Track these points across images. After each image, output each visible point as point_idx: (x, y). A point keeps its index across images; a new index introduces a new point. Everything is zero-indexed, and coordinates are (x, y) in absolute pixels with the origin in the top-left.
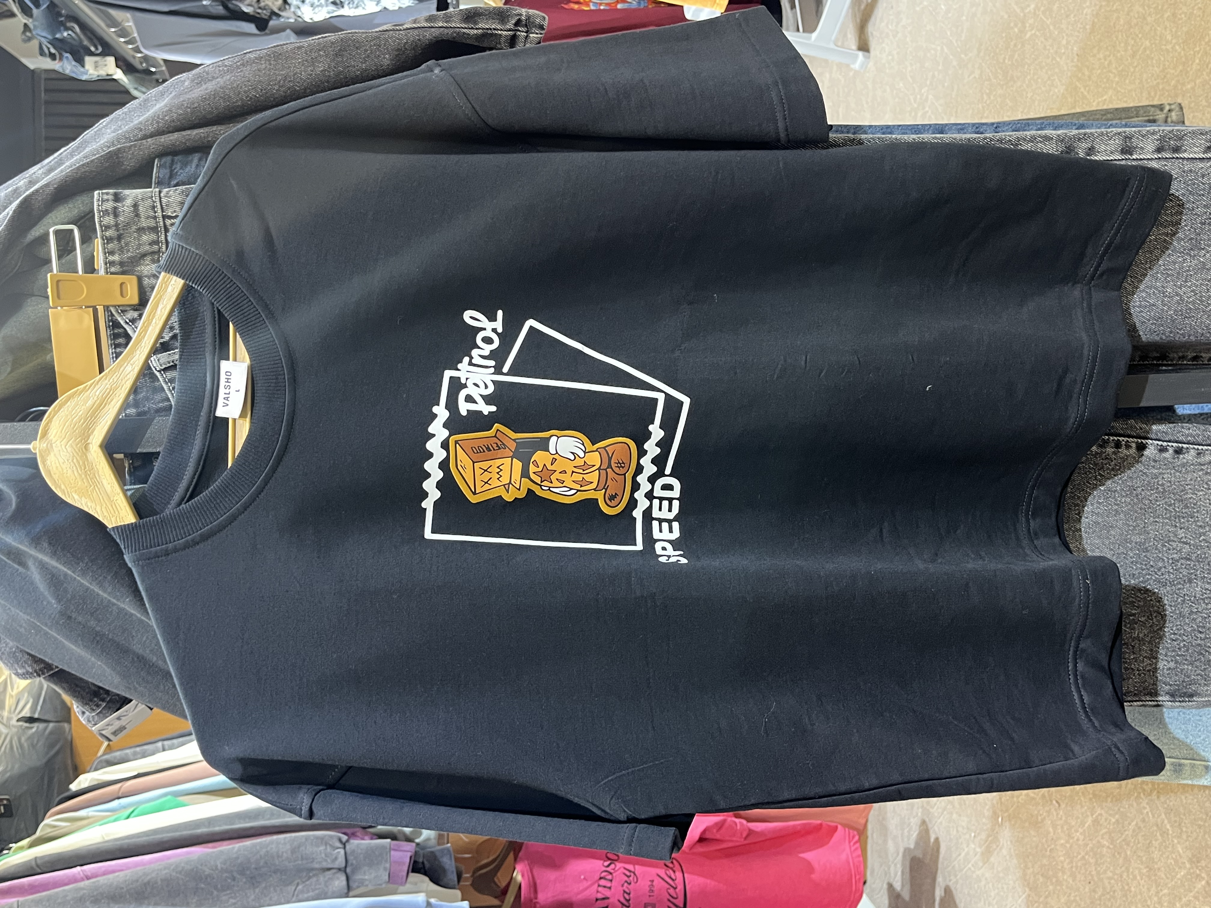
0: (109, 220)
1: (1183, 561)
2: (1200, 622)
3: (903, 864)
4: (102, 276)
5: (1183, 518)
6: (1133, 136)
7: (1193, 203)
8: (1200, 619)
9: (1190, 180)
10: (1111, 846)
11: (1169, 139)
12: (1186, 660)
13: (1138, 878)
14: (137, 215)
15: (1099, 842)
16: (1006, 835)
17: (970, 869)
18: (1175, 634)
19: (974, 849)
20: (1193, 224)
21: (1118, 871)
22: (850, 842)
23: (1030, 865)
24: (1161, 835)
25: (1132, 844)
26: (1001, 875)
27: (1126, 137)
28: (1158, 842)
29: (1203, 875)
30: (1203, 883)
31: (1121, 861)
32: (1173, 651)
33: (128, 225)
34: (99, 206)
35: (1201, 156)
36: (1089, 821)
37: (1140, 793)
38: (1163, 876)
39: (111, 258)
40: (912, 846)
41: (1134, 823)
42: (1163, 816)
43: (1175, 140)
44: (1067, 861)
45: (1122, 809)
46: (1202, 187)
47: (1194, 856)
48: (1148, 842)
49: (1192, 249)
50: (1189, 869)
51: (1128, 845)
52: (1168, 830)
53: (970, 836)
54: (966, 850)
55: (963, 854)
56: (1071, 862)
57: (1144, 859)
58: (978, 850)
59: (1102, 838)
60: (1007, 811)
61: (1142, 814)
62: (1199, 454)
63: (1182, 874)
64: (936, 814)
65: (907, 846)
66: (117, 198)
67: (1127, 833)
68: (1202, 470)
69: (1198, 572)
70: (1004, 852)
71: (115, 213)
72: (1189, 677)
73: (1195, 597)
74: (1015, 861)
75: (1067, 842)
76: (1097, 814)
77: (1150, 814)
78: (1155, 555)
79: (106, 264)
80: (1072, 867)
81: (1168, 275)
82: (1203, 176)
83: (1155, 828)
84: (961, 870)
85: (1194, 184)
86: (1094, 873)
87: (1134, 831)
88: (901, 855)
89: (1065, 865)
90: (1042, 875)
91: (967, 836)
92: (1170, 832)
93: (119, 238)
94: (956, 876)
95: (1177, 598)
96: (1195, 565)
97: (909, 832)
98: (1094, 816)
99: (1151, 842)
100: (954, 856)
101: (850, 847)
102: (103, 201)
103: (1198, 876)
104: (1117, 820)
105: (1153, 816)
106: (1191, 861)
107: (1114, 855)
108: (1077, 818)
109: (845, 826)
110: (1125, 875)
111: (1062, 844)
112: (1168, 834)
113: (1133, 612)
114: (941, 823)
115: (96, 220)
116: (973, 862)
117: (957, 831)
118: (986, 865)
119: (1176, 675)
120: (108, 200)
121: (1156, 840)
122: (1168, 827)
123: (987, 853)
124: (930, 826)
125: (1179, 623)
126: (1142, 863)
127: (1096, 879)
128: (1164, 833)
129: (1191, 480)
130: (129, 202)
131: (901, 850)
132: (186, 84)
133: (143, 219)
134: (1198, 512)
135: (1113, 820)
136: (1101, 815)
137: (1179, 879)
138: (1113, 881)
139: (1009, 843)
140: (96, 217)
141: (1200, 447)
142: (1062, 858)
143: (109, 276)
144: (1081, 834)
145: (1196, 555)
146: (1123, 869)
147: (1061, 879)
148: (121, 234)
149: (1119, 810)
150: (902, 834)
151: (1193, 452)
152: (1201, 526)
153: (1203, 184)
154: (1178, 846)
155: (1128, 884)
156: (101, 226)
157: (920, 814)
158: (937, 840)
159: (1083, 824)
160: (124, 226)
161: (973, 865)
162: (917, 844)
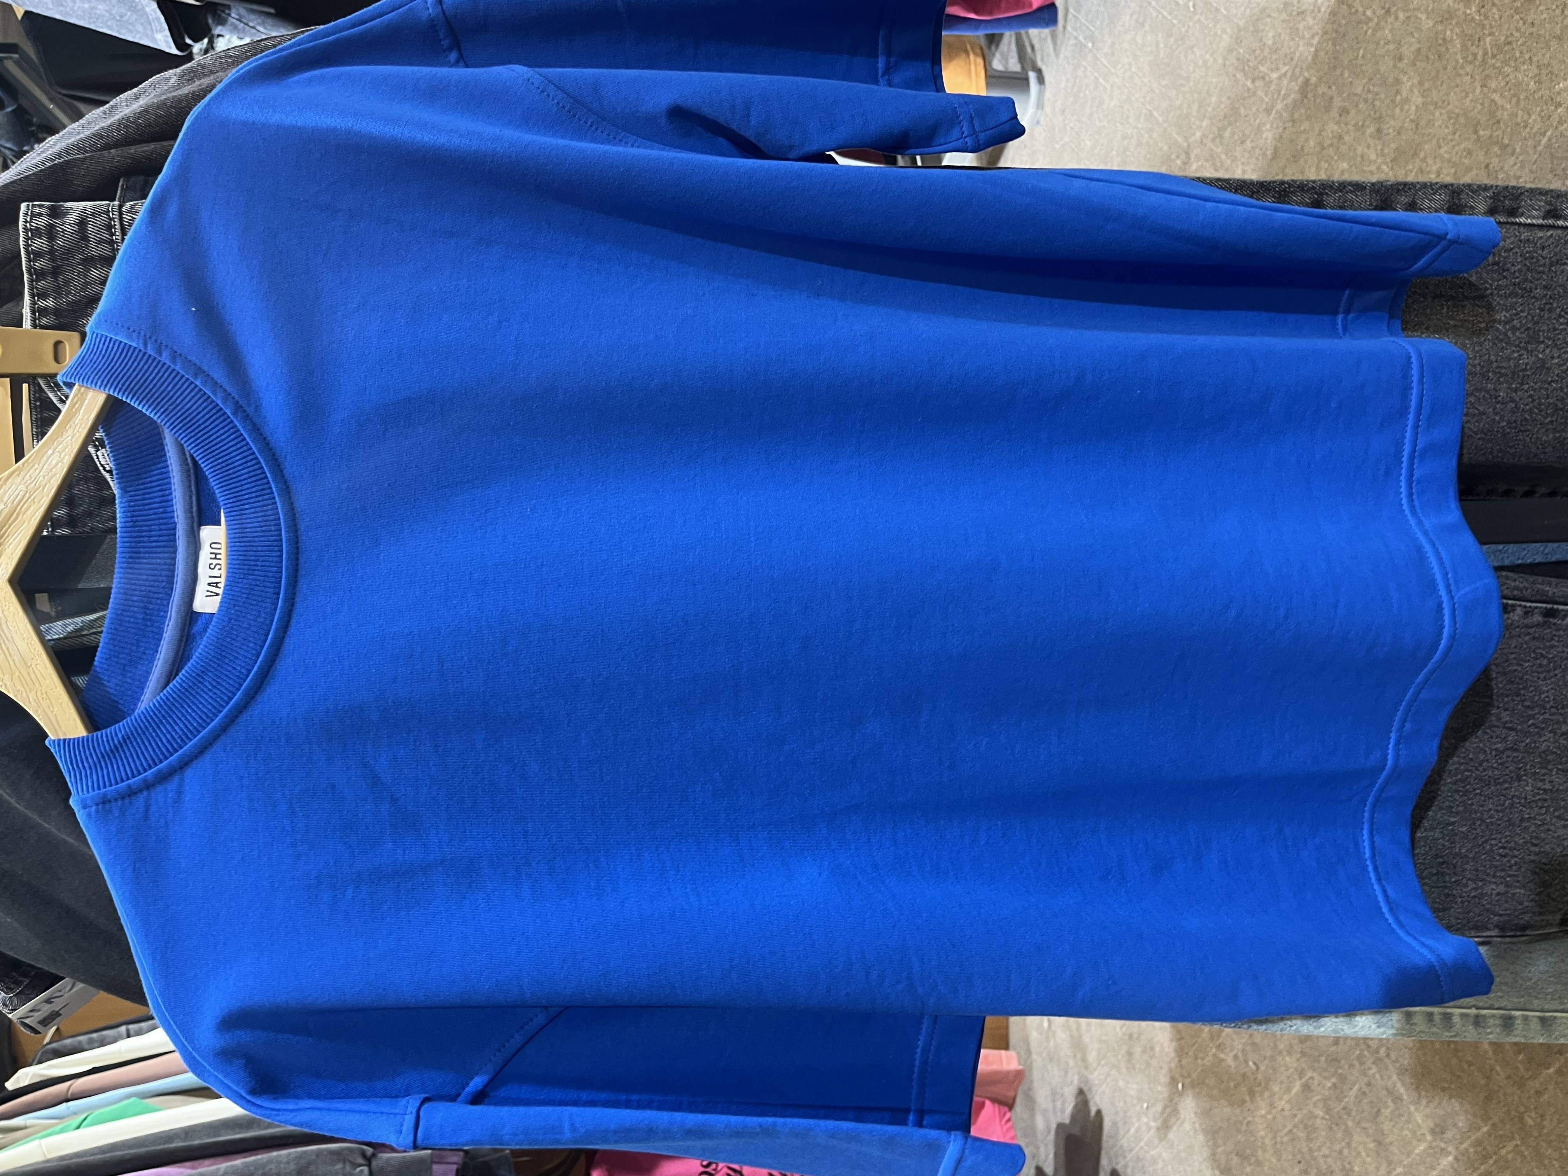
0: (40, 243)
1: (1509, 753)
2: (1534, 831)
3: (1057, 1146)
4: (27, 331)
5: (1507, 696)
6: (1462, 191)
7: (1531, 282)
8: (1532, 828)
9: (1527, 252)
10: (1327, 1117)
11: (1504, 197)
12: (1518, 881)
13: (1363, 1154)
14: (85, 238)
15: (1311, 1112)
16: (1188, 1106)
17: (1142, 1148)
18: (1504, 848)
19: (1147, 1124)
20: (1530, 309)
21: (1337, 1147)
22: (1001, 1121)
23: (1220, 1142)
24: (1393, 1101)
25: (1354, 1113)
26: (1183, 1155)
27: (1454, 192)
28: (1388, 1111)
29: (1450, 1149)
30: (1450, 1158)
31: (1340, 1135)
32: (1503, 870)
33: (68, 252)
34: (26, 222)
35: (1541, 221)
36: (1297, 1087)
37: (1362, 1050)
38: (1396, 1151)
39: (42, 303)
40: (1067, 1121)
41: (1356, 1088)
42: (1395, 1077)
43: (1511, 199)
44: (1270, 1136)
45: (1340, 1071)
46: (1542, 262)
47: (1437, 1125)
48: (1375, 1109)
49: (1528, 342)
50: (1432, 1142)
51: (1349, 1114)
52: (1401, 1095)
53: (1142, 1107)
54: (1137, 1125)
55: (1132, 1131)
56: (1275, 1137)
57: (1371, 1131)
58: (1152, 1124)
59: (1315, 1105)
60: (1189, 1075)
61: (1365, 1075)
62: (1526, 613)
63: (1422, 1148)
64: (1096, 1082)
65: (1060, 1120)
66: (56, 213)
67: (1346, 1099)
68: (1529, 634)
69: (1528, 766)
70: (1187, 1126)
71: (51, 233)
72: (1521, 903)
73: (1526, 798)
74: (1201, 1138)
75: (1269, 1112)
76: (1307, 1077)
77: (1377, 1075)
78: (1475, 745)
79: (33, 312)
80: (1276, 1143)
81: (1502, 375)
82: (1543, 248)
83: (1385, 1092)
84: (1131, 1150)
85: (1533, 258)
86: (1305, 1150)
87: (1356, 1097)
88: (1053, 1132)
89: (1267, 1141)
90: (1237, 1154)
91: (1138, 1108)
92: (1405, 1097)
93: (55, 272)
94: (1125, 1157)
95: (1505, 801)
96: (1523, 758)
97: (1063, 1103)
98: (1304, 1080)
99: (1379, 1110)
100: (1122, 1133)
101: (1002, 1127)
102: (33, 215)
103: (1442, 1149)
104: (1334, 1085)
105: (1382, 1078)
106: (1433, 1132)
107: (1331, 1128)
108: (1282, 1082)
109: (994, 1100)
110: (1346, 1152)
111: (1262, 1116)
112: (1402, 1100)
113: (1452, 820)
114: (1104, 1092)
115: (21, 243)
116: (1146, 1139)
117: (1125, 1102)
118: (1164, 1143)
119: (1507, 902)
120: (40, 214)
121: (1387, 1107)
122: (1402, 1090)
123: (1165, 1127)
124: (1089, 1096)
125: (1507, 833)
126: (1368, 1136)
127: (1308, 1157)
128: (1397, 1099)
129: (1515, 647)
130: (72, 218)
131: (1054, 1126)
132: (172, 81)
133: (92, 244)
134: (1524, 688)
135: (1329, 1085)
136: (1312, 1078)
137: (1417, 1155)
138: (1329, 1160)
139: (1193, 1115)
140: (21, 239)
141: (1528, 604)
142: (1262, 1133)
143: (38, 330)
144: (1287, 1102)
145: (1524, 744)
146: (1344, 1144)
147: (1261, 1158)
148: (59, 267)
149: (1336, 1072)
150: (1054, 1108)
151: (1519, 611)
152: (1528, 707)
153: (1544, 258)
154: (1417, 1114)
155: (1350, 1163)
156: (28, 253)
157: (1076, 1082)
158: (1099, 1112)
159: (1288, 1090)
160: (64, 254)
161: (1146, 1144)
162: (1073, 1117)
